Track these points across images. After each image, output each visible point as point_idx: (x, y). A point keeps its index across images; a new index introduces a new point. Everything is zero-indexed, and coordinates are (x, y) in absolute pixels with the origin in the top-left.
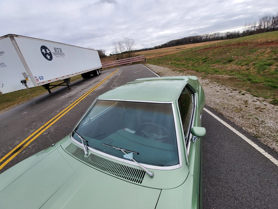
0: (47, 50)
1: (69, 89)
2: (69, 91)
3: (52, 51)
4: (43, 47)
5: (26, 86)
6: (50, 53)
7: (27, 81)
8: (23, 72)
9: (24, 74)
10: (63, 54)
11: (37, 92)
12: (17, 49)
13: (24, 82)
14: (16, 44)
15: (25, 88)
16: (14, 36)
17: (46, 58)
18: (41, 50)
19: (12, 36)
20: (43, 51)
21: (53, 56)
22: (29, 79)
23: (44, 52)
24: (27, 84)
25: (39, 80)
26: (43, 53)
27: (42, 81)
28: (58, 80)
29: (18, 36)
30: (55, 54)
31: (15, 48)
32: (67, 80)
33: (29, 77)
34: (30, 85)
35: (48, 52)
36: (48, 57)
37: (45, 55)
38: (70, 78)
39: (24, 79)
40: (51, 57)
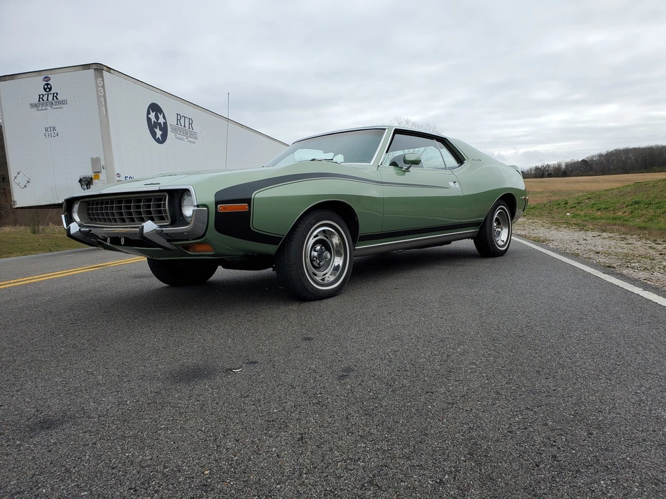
0: (161, 116)
3: (171, 121)
4: (154, 108)
6: (165, 124)
7: (95, 181)
8: (95, 157)
9: (95, 161)
10: (194, 135)
12: (102, 99)
13: (87, 181)
14: (103, 87)
16: (105, 68)
17: (154, 134)
18: (148, 113)
19: (99, 68)
20: (152, 116)
21: (170, 134)
22: (103, 175)
23: (153, 119)
24: (92, 185)
26: (149, 120)
29: (111, 71)
30: (175, 130)
31: (98, 96)
33: (103, 171)
35: (161, 121)
36: (159, 133)
37: (152, 127)
39: (90, 173)
40: (164, 136)
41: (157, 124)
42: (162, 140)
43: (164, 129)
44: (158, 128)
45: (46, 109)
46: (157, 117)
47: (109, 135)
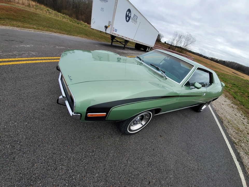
0: (130, 14)
1: (124, 48)
2: (123, 49)
3: (132, 16)
4: (129, 10)
5: (106, 30)
6: (130, 16)
7: (108, 28)
8: (110, 21)
9: (110, 22)
10: (136, 22)
11: (103, 39)
12: (116, 3)
13: (106, 27)
15: (104, 31)
17: (126, 19)
18: (127, 12)
20: (128, 13)
21: (131, 20)
22: (110, 27)
23: (128, 14)
24: (107, 29)
25: (114, 31)
26: (126, 14)
27: (115, 33)
28: (122, 37)
30: (132, 19)
31: (116, 2)
32: (127, 41)
33: (111, 26)
34: (108, 31)
35: (130, 15)
36: (128, 19)
37: (127, 16)
38: (129, 41)
39: (107, 25)
40: (129, 20)
41: (128, 16)
42: (127, 21)
43: (129, 18)
44: (128, 18)
45: (103, 2)
46: (129, 14)
47: (115, 15)
